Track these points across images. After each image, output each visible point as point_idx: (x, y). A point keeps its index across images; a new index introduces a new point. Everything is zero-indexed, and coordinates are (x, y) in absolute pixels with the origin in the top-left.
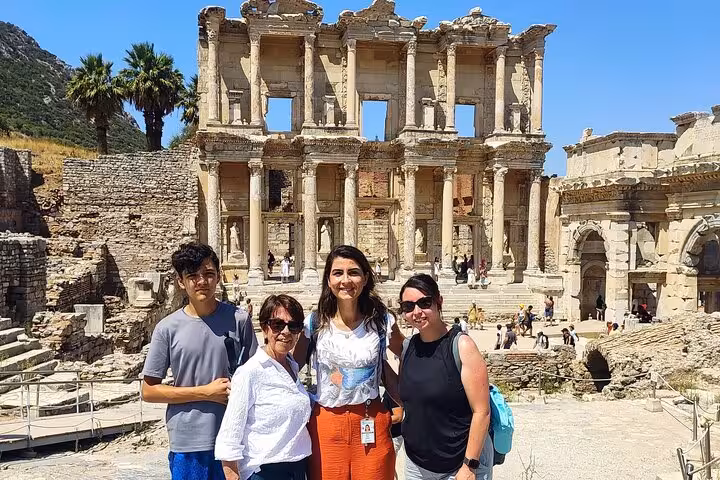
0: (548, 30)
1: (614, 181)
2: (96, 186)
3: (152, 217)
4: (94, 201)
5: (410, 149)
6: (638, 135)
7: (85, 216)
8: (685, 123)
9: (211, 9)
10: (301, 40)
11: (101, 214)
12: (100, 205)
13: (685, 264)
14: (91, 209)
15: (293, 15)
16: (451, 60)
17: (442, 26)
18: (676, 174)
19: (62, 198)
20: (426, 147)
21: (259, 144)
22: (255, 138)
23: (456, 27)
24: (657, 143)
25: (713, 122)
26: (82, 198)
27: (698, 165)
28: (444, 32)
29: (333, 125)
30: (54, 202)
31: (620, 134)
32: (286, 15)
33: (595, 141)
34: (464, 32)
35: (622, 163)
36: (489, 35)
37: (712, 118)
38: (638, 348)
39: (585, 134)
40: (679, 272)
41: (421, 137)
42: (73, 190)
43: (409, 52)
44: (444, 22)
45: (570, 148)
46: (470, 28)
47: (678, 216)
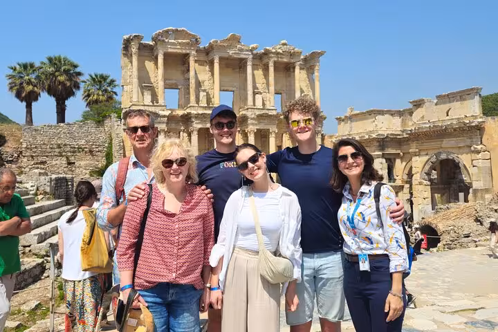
0: (321, 54)
1: (374, 136)
2: (44, 144)
3: (82, 163)
4: (43, 153)
5: (252, 119)
6: (383, 111)
7: (37, 164)
8: (418, 104)
9: (135, 36)
10: (186, 56)
11: (48, 162)
12: (47, 156)
13: (424, 179)
14: (41, 159)
15: (184, 41)
16: (271, 69)
17: (266, 50)
18: (416, 131)
19: (21, 152)
20: (261, 118)
21: (164, 116)
22: (162, 113)
23: (274, 51)
24: (392, 115)
25: (436, 104)
26: (35, 152)
27: (432, 126)
28: (267, 53)
29: (206, 105)
30: (16, 155)
31: (375, 111)
32: (180, 41)
33: (356, 115)
34: (278, 54)
35: (376, 125)
36: (291, 55)
37: (435, 101)
38: (451, 222)
39: (349, 110)
40: (420, 184)
41: (258, 113)
42: (29, 146)
43: (248, 63)
44: (267, 48)
45: (340, 118)
46: (281, 51)
47: (417, 154)
